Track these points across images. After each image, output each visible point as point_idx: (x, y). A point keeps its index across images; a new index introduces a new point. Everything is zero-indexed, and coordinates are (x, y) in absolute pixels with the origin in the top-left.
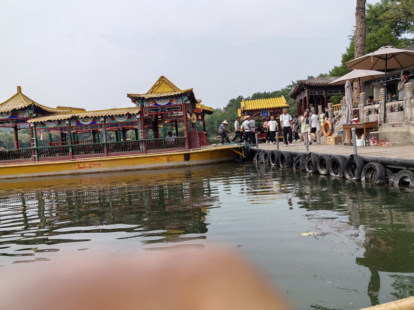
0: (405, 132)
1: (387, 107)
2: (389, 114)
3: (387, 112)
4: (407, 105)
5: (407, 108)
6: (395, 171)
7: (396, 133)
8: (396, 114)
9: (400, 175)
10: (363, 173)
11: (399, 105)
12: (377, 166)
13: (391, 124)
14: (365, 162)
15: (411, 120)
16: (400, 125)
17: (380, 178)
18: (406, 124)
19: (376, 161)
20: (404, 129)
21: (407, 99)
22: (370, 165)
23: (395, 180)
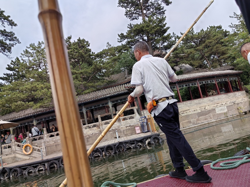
0: (13, 157)
1: (2, 147)
2: (3, 150)
3: (2, 149)
4: (13, 145)
5: (13, 146)
6: (25, 169)
7: (8, 158)
8: (7, 150)
9: (27, 170)
10: (11, 174)
11: (9, 145)
12: (18, 169)
13: (5, 155)
14: (11, 169)
15: (15, 151)
16: (10, 154)
17: (20, 173)
18: (13, 153)
19: (17, 167)
20: (13, 155)
21: (13, 142)
22: (14, 169)
23: (25, 172)
